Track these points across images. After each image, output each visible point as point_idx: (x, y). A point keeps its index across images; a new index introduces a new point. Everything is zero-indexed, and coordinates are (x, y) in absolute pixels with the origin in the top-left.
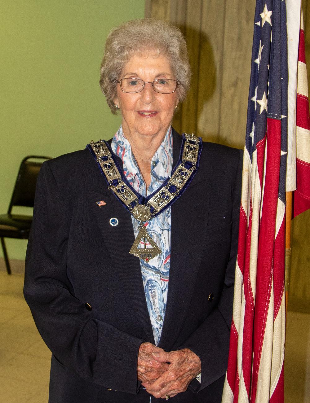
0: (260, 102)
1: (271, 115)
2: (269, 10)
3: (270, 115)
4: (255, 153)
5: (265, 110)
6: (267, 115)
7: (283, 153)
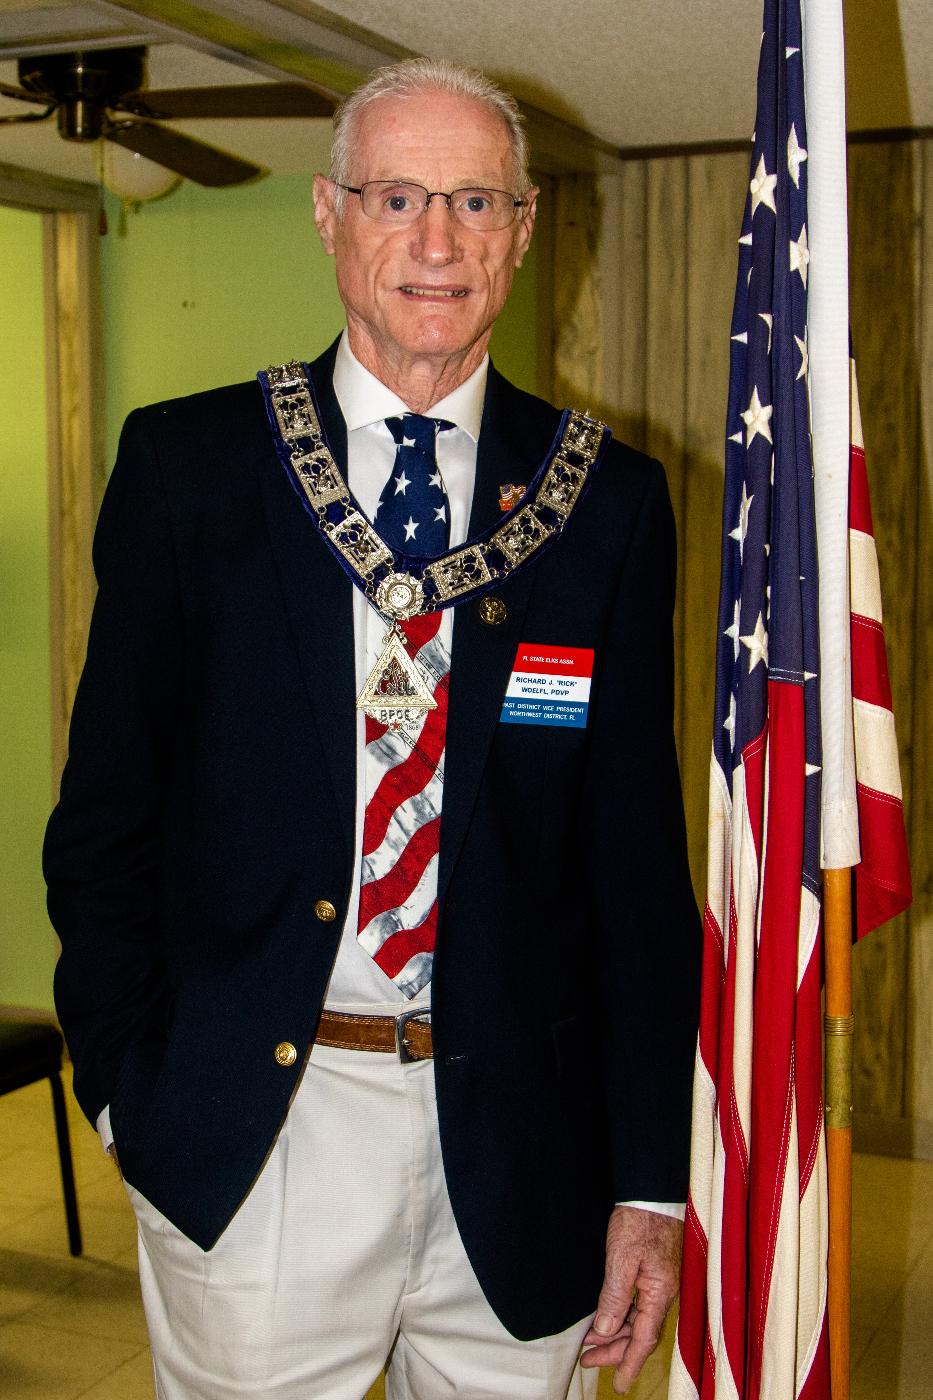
0: (749, 641)
1: (779, 674)
2: (764, 405)
3: (774, 674)
4: (740, 772)
5: (762, 661)
6: (767, 673)
7: (810, 769)
